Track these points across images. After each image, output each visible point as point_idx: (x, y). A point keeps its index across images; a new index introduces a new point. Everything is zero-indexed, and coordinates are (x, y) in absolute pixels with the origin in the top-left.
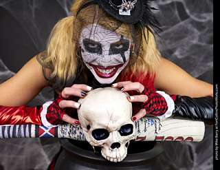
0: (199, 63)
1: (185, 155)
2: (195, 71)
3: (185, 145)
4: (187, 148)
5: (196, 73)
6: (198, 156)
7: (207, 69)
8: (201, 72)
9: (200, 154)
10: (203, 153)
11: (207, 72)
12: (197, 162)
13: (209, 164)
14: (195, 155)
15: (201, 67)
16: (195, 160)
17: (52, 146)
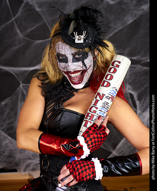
0: (132, 8)
2: (128, 16)
3: (126, 93)
4: (129, 96)
5: (130, 18)
6: (140, 103)
7: (141, 12)
8: (135, 16)
9: (142, 101)
10: (145, 100)
11: (142, 16)
12: (140, 109)
14: (137, 102)
15: (135, 12)
16: (138, 107)
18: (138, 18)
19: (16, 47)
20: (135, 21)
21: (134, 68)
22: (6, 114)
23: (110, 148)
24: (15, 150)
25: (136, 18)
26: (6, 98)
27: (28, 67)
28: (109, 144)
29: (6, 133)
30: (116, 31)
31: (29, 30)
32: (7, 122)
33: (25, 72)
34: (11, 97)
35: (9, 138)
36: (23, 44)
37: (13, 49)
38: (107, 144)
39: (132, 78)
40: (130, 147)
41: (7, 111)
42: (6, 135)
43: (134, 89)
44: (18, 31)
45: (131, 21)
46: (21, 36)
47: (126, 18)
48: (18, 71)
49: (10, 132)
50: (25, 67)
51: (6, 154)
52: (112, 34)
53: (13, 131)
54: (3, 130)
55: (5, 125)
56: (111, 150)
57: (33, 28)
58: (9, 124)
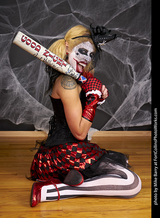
1: (126, 73)
4: (128, 66)
5: (132, 3)
6: (136, 74)
8: (136, 1)
9: (138, 72)
10: (140, 71)
12: (136, 79)
13: (146, 80)
14: (134, 73)
16: (134, 77)
17: (20, 69)
18: (138, 4)
19: (43, 19)
20: (135, 6)
21: (133, 43)
22: (29, 75)
23: (111, 112)
24: (34, 108)
25: (136, 3)
26: (30, 61)
27: (51, 36)
28: (110, 109)
29: (28, 91)
30: (121, 12)
31: (55, 5)
32: (30, 82)
33: (48, 40)
34: (35, 61)
35: (31, 96)
36: (49, 16)
37: (40, 20)
38: (108, 108)
39: (131, 52)
40: (127, 112)
41: (31, 73)
42: (28, 94)
43: (132, 62)
44: (46, 5)
45: (133, 6)
46: (47, 9)
47: (129, 3)
48: (43, 39)
49: (31, 91)
50: (49, 36)
51: (27, 110)
52: (118, 14)
53: (33, 91)
54: (26, 89)
55: (28, 85)
56: (112, 114)
57: (58, 4)
58: (31, 84)
